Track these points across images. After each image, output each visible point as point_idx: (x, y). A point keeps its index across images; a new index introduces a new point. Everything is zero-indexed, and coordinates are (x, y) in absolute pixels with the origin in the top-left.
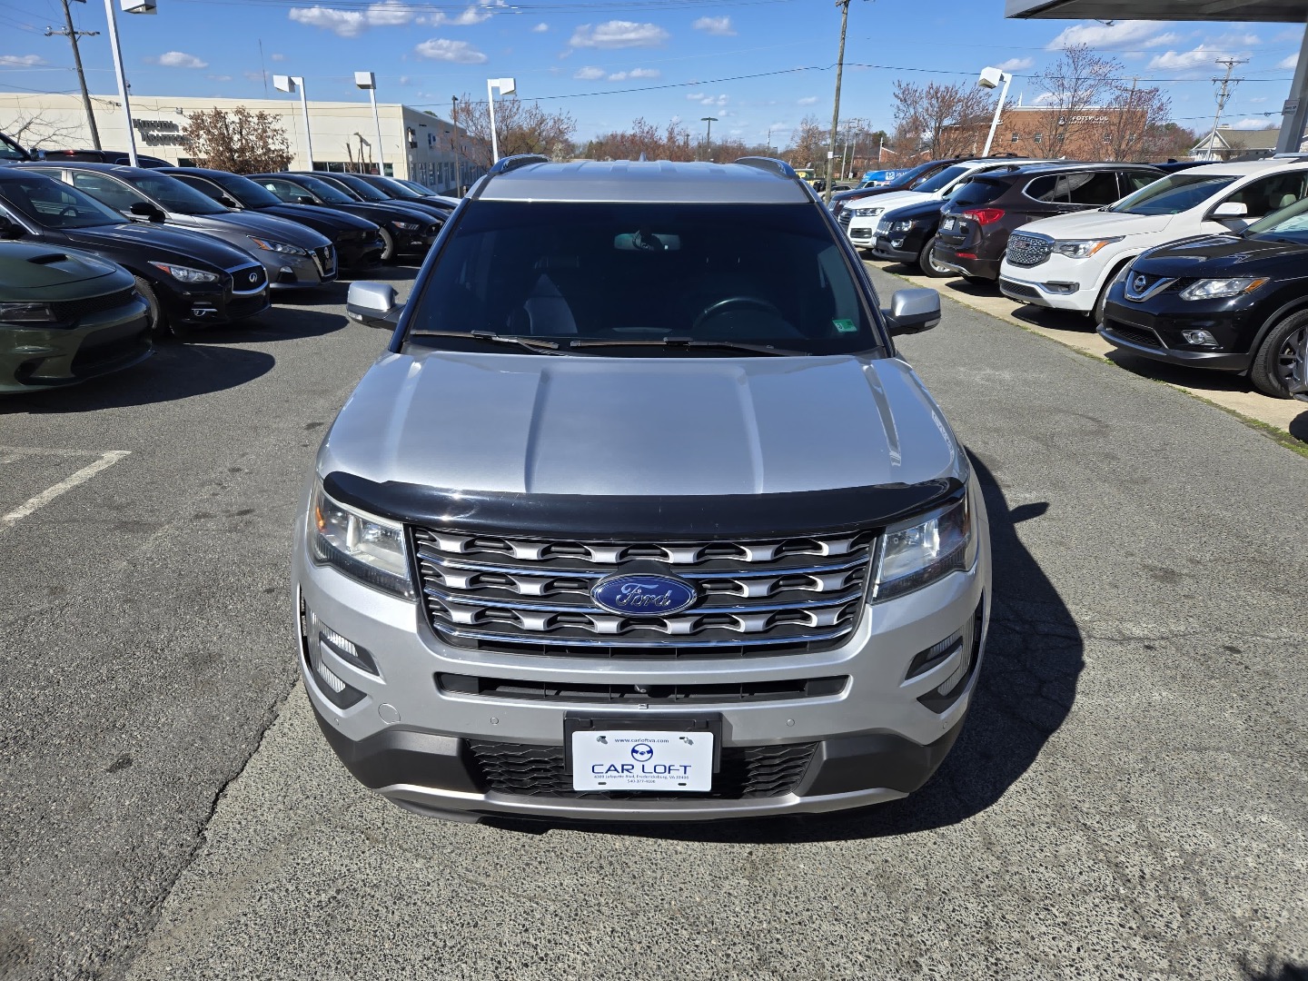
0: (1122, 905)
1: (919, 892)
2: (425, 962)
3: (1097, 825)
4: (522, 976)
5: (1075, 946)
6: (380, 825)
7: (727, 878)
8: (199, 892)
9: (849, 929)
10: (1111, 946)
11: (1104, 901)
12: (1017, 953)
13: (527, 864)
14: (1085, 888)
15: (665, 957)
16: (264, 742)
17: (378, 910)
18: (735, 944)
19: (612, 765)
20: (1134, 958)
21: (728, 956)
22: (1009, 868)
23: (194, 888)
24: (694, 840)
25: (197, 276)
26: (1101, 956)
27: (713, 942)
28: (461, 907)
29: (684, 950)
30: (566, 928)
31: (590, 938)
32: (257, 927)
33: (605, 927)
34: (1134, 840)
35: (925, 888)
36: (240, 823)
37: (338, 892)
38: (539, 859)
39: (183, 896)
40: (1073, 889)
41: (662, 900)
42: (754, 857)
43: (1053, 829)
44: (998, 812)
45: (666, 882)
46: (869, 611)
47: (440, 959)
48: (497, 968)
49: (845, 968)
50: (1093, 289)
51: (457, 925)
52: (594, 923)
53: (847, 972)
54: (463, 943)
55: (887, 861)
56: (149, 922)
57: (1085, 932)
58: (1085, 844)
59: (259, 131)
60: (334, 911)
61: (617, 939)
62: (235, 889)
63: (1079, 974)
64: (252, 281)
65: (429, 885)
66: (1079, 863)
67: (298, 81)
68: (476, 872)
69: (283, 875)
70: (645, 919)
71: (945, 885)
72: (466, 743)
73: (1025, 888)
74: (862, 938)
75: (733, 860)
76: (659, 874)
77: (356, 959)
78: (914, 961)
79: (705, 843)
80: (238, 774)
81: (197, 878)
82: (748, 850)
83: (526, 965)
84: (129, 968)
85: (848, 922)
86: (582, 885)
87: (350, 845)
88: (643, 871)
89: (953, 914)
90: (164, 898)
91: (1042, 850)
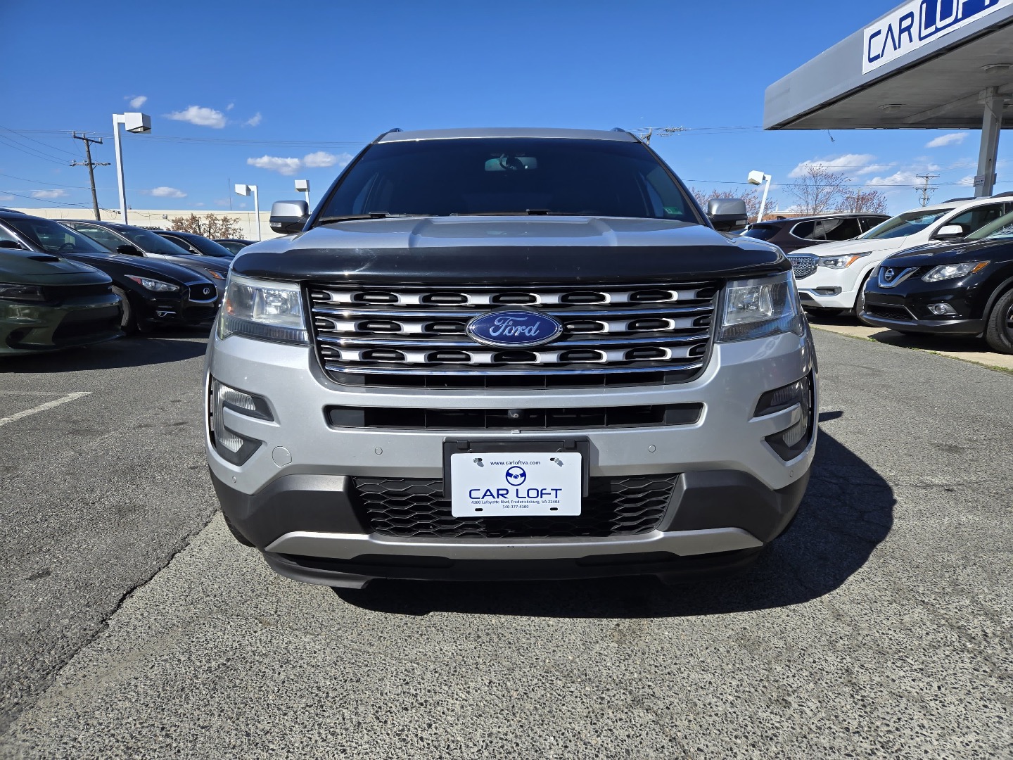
0: (972, 655)
1: (779, 650)
2: (308, 708)
3: (934, 602)
4: (402, 717)
5: (935, 686)
6: (273, 613)
7: (597, 642)
8: (95, 663)
9: (717, 677)
10: (970, 684)
11: (955, 653)
12: (881, 691)
13: (409, 636)
14: (934, 644)
15: (541, 701)
16: (174, 561)
17: (265, 672)
18: (608, 690)
19: (488, 490)
20: (994, 693)
21: (602, 699)
22: (860, 632)
23: (91, 660)
24: (565, 617)
25: (162, 286)
26: (962, 692)
27: (587, 688)
28: (344, 668)
29: (559, 695)
30: (445, 681)
31: (469, 687)
32: (146, 687)
33: (482, 680)
34: (970, 610)
35: (785, 646)
36: (142, 615)
37: (228, 660)
38: (420, 633)
39: (79, 666)
40: (923, 645)
41: (536, 659)
42: (621, 628)
43: (894, 605)
44: (842, 594)
45: (540, 647)
46: (717, 348)
47: (322, 706)
48: (377, 712)
49: (717, 706)
50: (853, 291)
51: (341, 681)
52: (472, 677)
53: (720, 709)
54: (345, 694)
55: (745, 629)
56: (42, 685)
57: (941, 675)
58: (926, 614)
59: (223, 230)
60: (222, 674)
61: (495, 688)
62: (129, 661)
63: (944, 706)
64: (205, 293)
65: (315, 653)
66: (924, 627)
67: (253, 188)
68: (361, 643)
69: (176, 649)
70: (521, 673)
71: (802, 644)
72: (352, 481)
73: (878, 645)
74: (730, 683)
75: (602, 630)
76: (533, 640)
77: (239, 708)
78: (783, 699)
79: (575, 619)
80: (146, 582)
81: (95, 653)
82: (615, 623)
83: (406, 709)
84: (15, 720)
85: (715, 672)
86: (460, 650)
87: (244, 627)
88: (518, 639)
89: (814, 665)
90: (61, 668)
91: (888, 619)
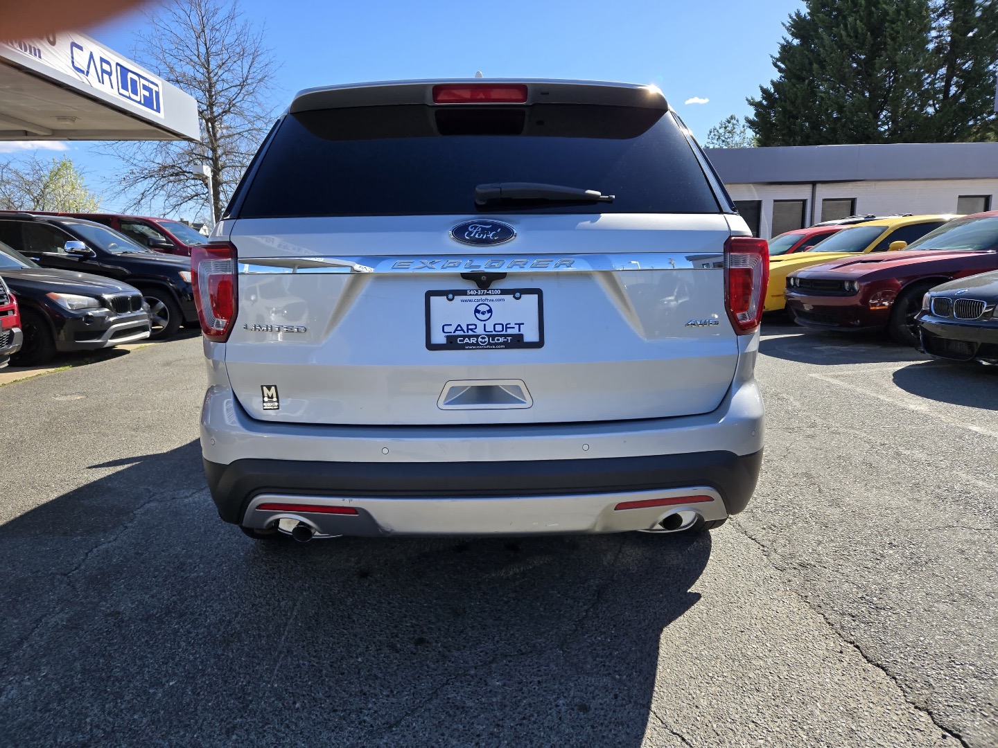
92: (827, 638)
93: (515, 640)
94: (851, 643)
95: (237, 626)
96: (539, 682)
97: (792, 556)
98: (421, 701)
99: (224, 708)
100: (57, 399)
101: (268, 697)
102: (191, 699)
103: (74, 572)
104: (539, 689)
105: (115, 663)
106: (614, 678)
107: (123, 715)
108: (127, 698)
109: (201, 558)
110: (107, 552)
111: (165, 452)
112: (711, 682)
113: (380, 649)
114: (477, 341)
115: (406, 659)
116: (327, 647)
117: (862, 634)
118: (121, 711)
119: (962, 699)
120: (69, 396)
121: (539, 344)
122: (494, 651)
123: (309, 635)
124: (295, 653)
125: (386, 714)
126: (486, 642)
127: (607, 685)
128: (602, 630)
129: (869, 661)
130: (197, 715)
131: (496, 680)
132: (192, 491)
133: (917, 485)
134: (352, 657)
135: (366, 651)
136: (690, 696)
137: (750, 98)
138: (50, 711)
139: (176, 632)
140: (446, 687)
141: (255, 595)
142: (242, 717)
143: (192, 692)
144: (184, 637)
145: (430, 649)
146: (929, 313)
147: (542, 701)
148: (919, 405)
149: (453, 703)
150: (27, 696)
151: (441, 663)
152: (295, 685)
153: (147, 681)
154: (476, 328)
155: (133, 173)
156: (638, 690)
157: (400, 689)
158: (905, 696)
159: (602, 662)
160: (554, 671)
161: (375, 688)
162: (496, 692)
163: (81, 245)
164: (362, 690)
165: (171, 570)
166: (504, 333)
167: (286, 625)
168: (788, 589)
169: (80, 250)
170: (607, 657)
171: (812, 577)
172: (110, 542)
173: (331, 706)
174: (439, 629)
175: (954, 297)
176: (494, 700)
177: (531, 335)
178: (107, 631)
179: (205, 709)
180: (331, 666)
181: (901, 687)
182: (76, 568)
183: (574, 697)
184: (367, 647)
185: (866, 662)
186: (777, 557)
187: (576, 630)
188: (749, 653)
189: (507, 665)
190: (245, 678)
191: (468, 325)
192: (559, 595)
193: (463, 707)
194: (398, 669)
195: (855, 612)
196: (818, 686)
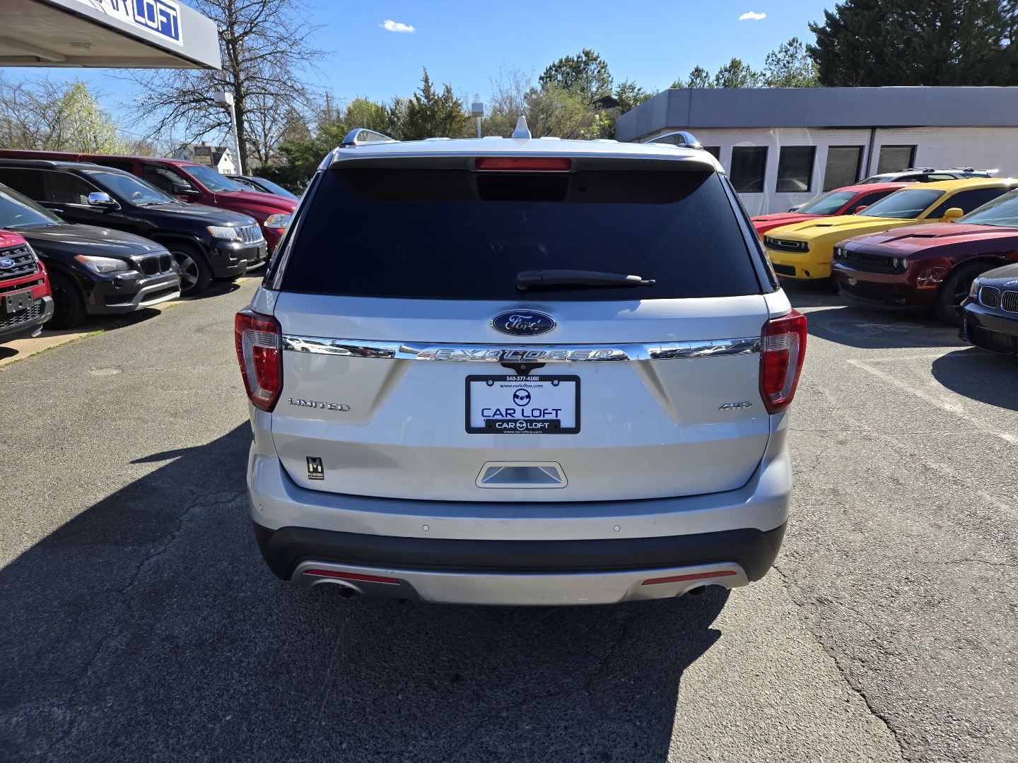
92: (836, 685)
93: (544, 679)
94: (858, 691)
95: (285, 655)
96: (566, 727)
97: (812, 589)
98: (456, 745)
99: (277, 747)
100: (93, 373)
101: (317, 736)
102: (246, 737)
103: (128, 588)
104: (565, 735)
105: (174, 694)
106: (635, 725)
107: (186, 752)
108: (188, 734)
109: (247, 575)
110: (158, 566)
111: (205, 444)
112: (724, 732)
113: (419, 686)
114: (515, 426)
115: (443, 698)
116: (369, 683)
117: (870, 683)
118: (184, 747)
119: (954, 758)
120: (105, 370)
121: (576, 430)
122: (525, 691)
123: (352, 668)
124: (340, 688)
125: (425, 758)
126: (518, 681)
127: (628, 733)
128: (626, 671)
129: (873, 712)
130: (253, 753)
131: (526, 723)
132: (234, 494)
133: (940, 507)
134: (392, 694)
135: (406, 687)
136: (704, 747)
137: (812, 24)
138: (118, 745)
139: (229, 660)
140: (480, 729)
141: (300, 620)
142: (294, 757)
143: (247, 728)
144: (236, 667)
145: (465, 688)
146: (976, 301)
147: (568, 748)
148: (954, 403)
149: (486, 748)
150: (97, 728)
151: (475, 703)
152: (341, 723)
153: (205, 715)
154: (515, 412)
155: (151, 98)
156: (656, 738)
157: (438, 730)
158: (902, 752)
159: (624, 707)
160: (580, 715)
161: (414, 730)
162: (526, 737)
163: (105, 197)
164: (402, 732)
165: (220, 588)
166: (541, 418)
167: (331, 655)
168: (804, 627)
169: (104, 202)
170: (630, 701)
171: (828, 615)
172: (159, 554)
173: (375, 748)
174: (474, 666)
175: (1002, 288)
176: (524, 746)
177: (567, 421)
178: (164, 658)
179: (260, 748)
180: (374, 703)
181: (899, 742)
182: (130, 584)
183: (597, 745)
184: (407, 684)
185: (870, 713)
186: (797, 589)
187: (602, 669)
188: (762, 701)
189: (536, 707)
190: (294, 715)
191: (507, 410)
192: (586, 630)
193: (495, 753)
194: (435, 709)
195: (865, 657)
196: (823, 738)
